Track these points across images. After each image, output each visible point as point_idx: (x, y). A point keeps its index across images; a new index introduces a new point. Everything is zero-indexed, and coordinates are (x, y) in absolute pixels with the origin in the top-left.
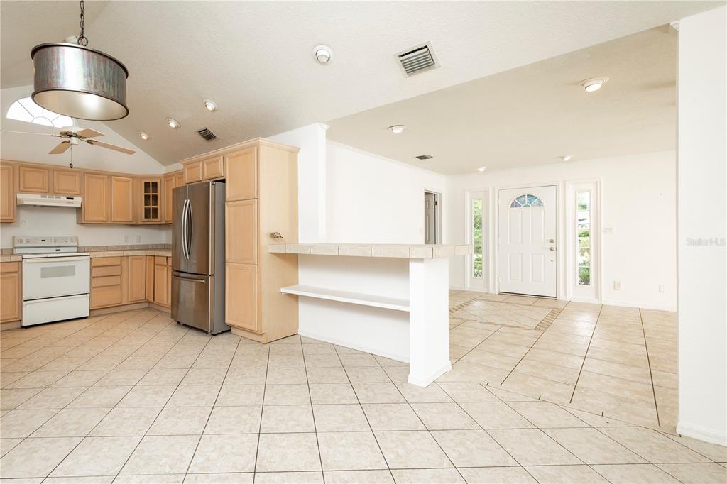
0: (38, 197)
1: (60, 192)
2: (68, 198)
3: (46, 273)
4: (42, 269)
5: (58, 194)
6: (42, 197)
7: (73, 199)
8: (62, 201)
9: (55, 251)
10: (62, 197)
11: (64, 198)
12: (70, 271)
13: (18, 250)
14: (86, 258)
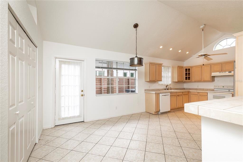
0: (218, 73)
1: (226, 70)
2: (229, 72)
5: (225, 71)
6: (219, 73)
7: (231, 72)
8: (227, 73)
9: (228, 91)
10: (227, 72)
13: (215, 89)
14: (230, 94)
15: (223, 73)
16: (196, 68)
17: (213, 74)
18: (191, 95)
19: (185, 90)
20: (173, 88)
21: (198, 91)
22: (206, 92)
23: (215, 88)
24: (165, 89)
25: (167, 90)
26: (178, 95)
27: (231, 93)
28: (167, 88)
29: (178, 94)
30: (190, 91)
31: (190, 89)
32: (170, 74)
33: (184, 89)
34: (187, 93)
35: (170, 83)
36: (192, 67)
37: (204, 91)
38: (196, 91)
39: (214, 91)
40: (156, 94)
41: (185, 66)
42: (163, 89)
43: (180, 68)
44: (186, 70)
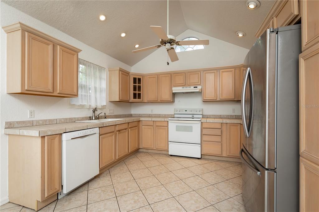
2: (194, 87)
3: (178, 129)
4: (176, 126)
5: (190, 85)
6: (182, 88)
7: (197, 87)
8: (192, 89)
9: (192, 117)
10: (191, 87)
11: (192, 87)
12: (189, 129)
13: (176, 115)
14: (199, 122)
15: (187, 88)
16: (149, 78)
17: (175, 90)
18: (143, 127)
19: (133, 118)
20: (111, 116)
21: (154, 119)
22: (166, 120)
23: (175, 113)
24: (90, 117)
25: (95, 119)
26: (119, 131)
27: (200, 120)
28: (96, 115)
29: (117, 128)
30: (141, 119)
31: (140, 116)
32: (104, 85)
33: (130, 116)
34: (136, 124)
35: (104, 103)
36: (143, 76)
37: (163, 119)
38: (150, 119)
39: (174, 118)
40: (43, 137)
41: (132, 72)
42: (85, 117)
43: (124, 74)
44: (135, 79)
